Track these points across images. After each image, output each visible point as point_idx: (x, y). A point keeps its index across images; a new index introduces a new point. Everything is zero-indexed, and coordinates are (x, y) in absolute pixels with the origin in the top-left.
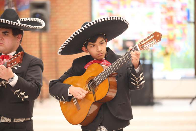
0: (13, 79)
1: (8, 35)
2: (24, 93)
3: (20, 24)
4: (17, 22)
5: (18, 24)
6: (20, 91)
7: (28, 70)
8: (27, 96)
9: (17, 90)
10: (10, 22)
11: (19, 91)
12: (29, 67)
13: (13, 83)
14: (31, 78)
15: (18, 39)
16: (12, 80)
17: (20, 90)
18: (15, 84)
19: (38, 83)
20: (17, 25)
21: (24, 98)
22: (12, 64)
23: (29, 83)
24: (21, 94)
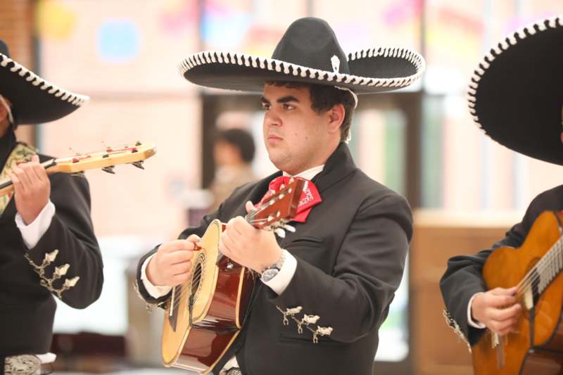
0: (279, 270)
1: (295, 108)
2: (317, 318)
3: (340, 77)
4: (332, 71)
5: (335, 78)
6: (301, 310)
7: (349, 231)
8: (327, 327)
9: (290, 308)
10: (308, 72)
11: (297, 310)
12: (354, 220)
13: (279, 281)
14: (355, 260)
15: (331, 122)
16: (276, 274)
17: (300, 308)
18: (284, 289)
19: (373, 285)
20: (330, 79)
21: (317, 333)
22: (270, 219)
23: (338, 285)
24: (305, 322)
